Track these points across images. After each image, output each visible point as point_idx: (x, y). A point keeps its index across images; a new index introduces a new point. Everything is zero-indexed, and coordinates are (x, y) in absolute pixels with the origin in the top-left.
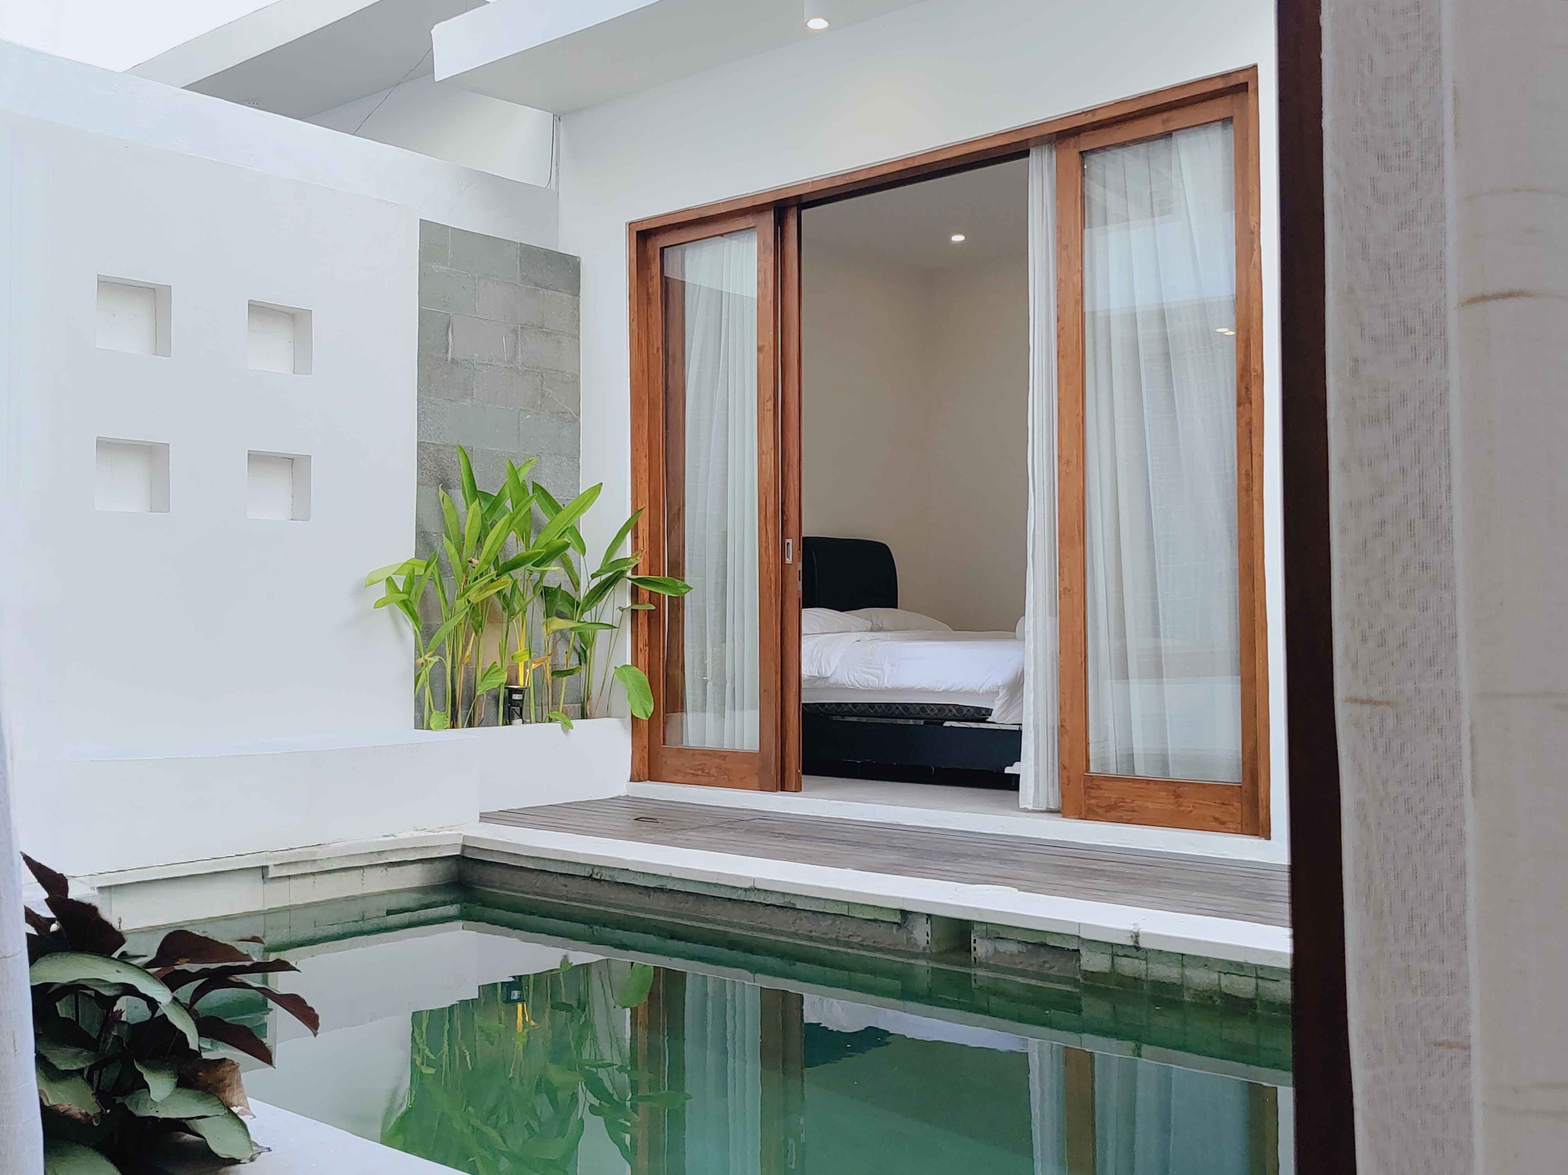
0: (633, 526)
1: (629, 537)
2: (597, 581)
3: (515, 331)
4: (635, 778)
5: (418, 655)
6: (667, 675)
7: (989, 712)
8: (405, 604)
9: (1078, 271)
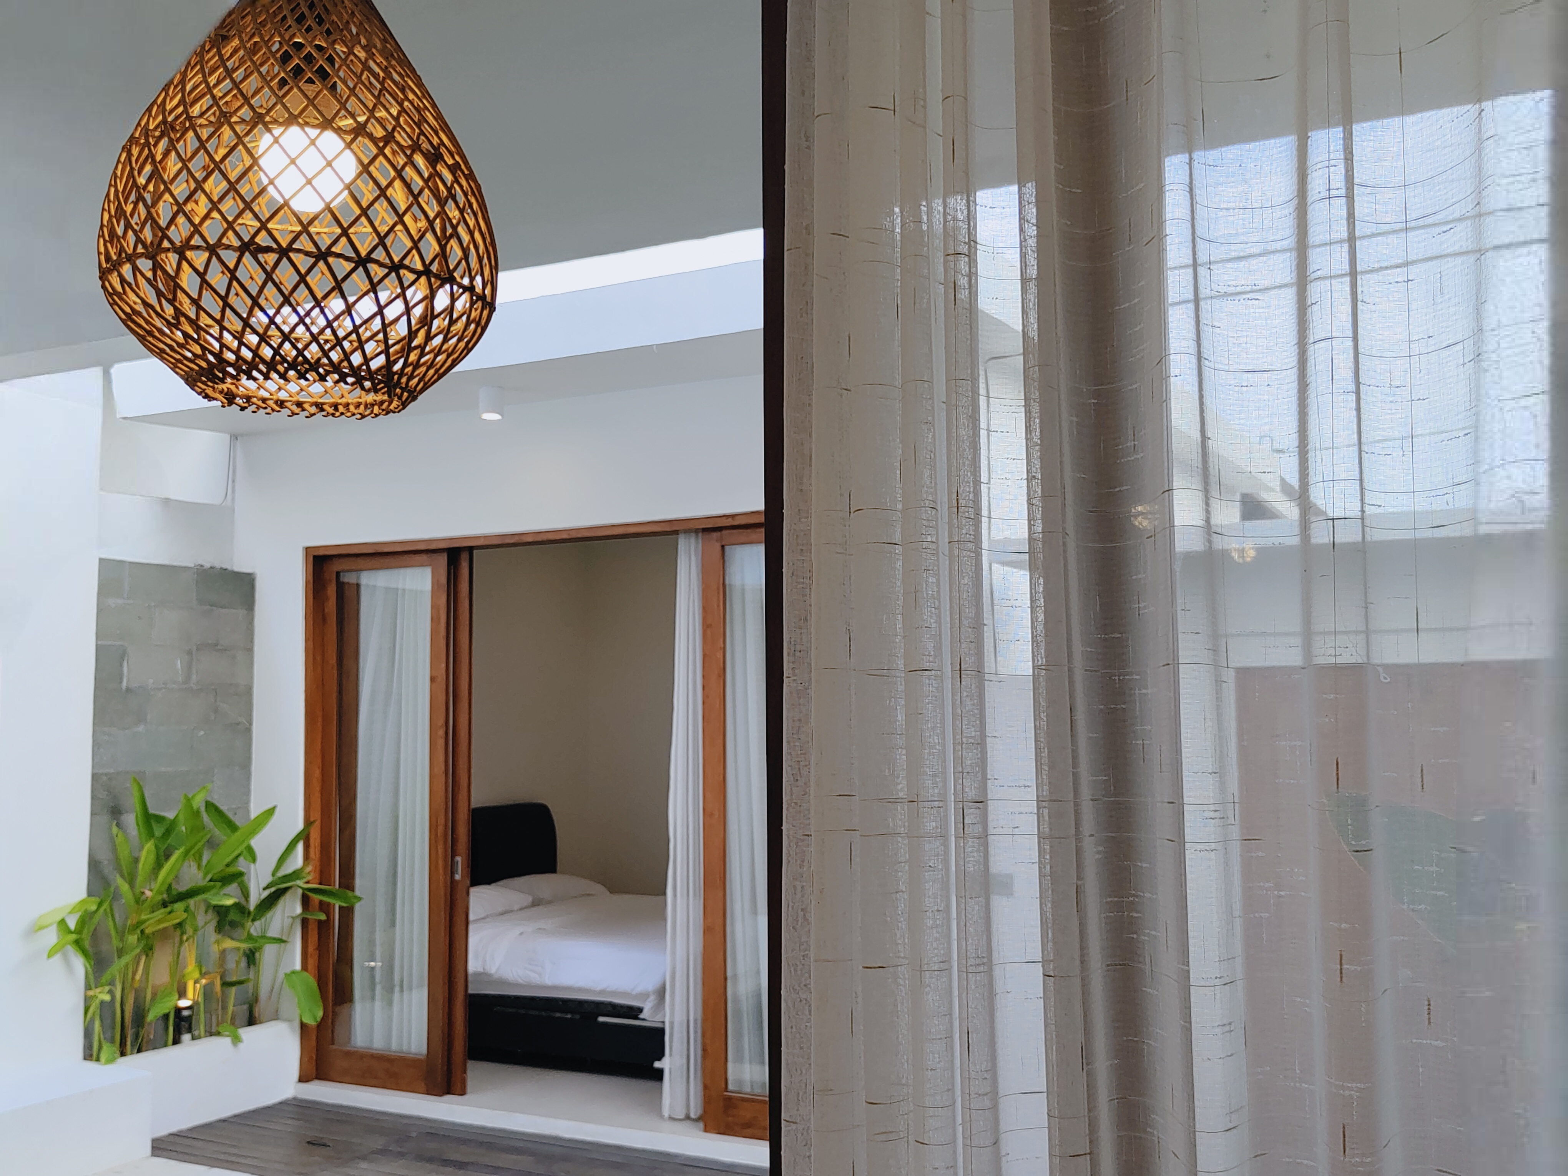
0: (304, 836)
1: (300, 847)
2: (266, 893)
3: (190, 653)
4: (303, 1078)
5: (88, 987)
6: (336, 975)
7: (640, 1010)
8: (77, 943)
9: (721, 648)
